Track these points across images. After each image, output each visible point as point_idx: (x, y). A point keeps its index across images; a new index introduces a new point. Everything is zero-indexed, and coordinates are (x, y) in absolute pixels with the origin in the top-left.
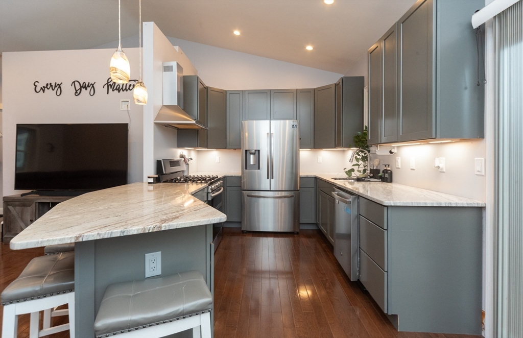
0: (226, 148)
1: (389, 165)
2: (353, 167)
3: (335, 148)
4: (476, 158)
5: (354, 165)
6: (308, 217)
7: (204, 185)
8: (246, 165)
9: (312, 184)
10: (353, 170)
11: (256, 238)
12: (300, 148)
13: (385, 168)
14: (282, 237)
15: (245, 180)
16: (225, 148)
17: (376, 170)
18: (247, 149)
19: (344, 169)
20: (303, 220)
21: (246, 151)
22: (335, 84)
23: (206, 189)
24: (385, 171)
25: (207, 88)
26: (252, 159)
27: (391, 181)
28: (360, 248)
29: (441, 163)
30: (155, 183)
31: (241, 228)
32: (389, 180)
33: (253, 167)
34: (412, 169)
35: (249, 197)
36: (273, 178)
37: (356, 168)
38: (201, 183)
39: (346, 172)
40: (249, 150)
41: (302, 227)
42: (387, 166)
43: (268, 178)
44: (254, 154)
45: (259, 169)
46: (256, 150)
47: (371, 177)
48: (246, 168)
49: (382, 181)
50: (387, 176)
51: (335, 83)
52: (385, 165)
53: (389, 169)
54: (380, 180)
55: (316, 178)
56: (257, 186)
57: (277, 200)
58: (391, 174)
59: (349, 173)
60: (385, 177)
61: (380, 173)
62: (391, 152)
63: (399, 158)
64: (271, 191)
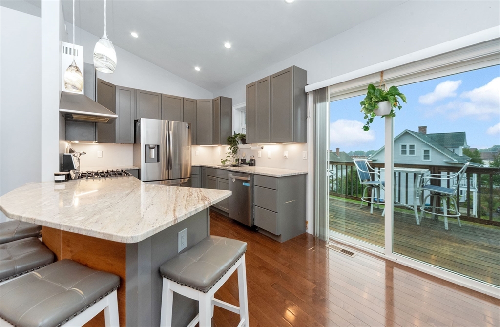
1: (254, 156)
2: (227, 158)
3: (213, 145)
4: (304, 152)
8: (146, 158)
9: (198, 171)
10: (226, 160)
16: (114, 142)
17: (243, 159)
18: (147, 144)
19: (220, 160)
21: (146, 146)
22: (213, 100)
24: (252, 160)
27: (255, 166)
28: (254, 205)
29: (286, 154)
30: (67, 181)
33: (153, 160)
34: (268, 158)
36: (171, 169)
37: (228, 158)
40: (149, 145)
42: (252, 157)
43: (167, 169)
44: (154, 148)
45: (159, 161)
46: (155, 145)
47: (241, 164)
48: (146, 162)
49: (249, 166)
50: (253, 162)
51: (213, 98)
53: (254, 158)
55: (201, 167)
58: (255, 161)
59: (223, 162)
60: (252, 163)
61: (248, 161)
62: (262, 148)
63: (260, 152)
64: (169, 179)
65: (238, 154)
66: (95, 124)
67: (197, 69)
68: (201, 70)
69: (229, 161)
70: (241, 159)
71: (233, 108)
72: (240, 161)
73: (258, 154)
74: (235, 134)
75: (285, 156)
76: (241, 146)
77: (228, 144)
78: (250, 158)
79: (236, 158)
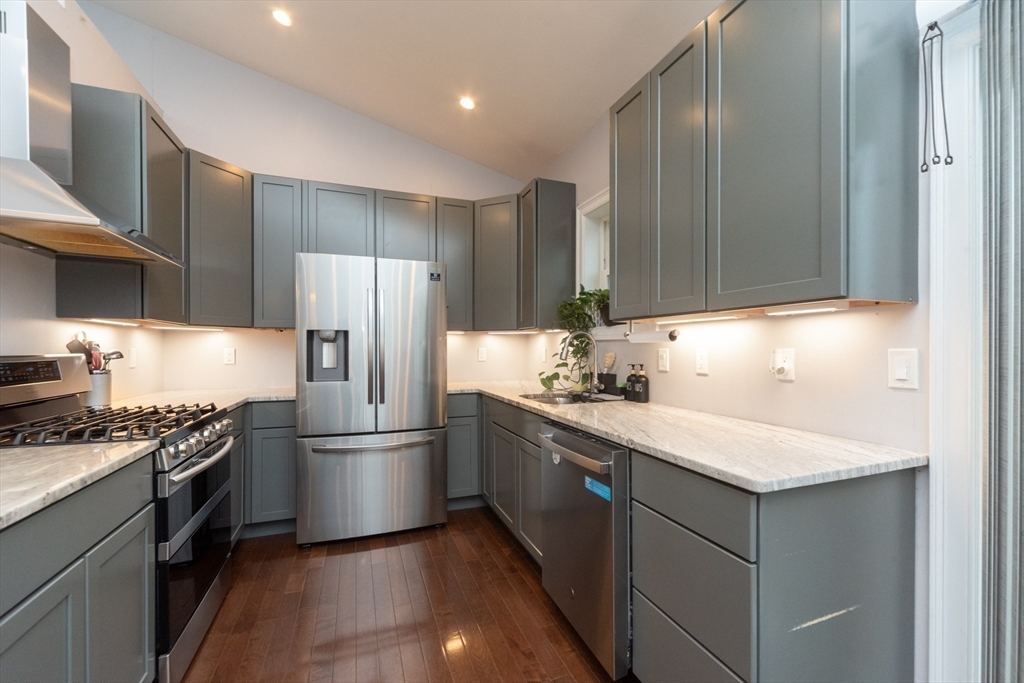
0: (252, 326)
1: (642, 366)
2: (557, 370)
3: (517, 329)
4: (890, 350)
5: (558, 366)
6: (464, 483)
7: (142, 446)
8: (311, 369)
9: (472, 408)
10: (556, 376)
11: (338, 557)
12: (449, 330)
13: (633, 372)
14: (407, 541)
15: (308, 406)
16: (251, 324)
17: (608, 374)
18: (314, 327)
19: (540, 374)
20: (453, 493)
21: (311, 334)
22: (518, 196)
23: (150, 457)
24: (634, 380)
25: (188, 153)
26: (328, 355)
27: (646, 400)
28: (632, 586)
29: (785, 359)
31: (294, 534)
32: (643, 397)
33: (329, 374)
34: (699, 375)
35: (317, 455)
36: (382, 401)
37: (562, 371)
38: (130, 438)
39: (542, 380)
40: (318, 331)
41: (453, 507)
42: (638, 367)
43: (370, 402)
44: (334, 340)
45: (346, 378)
46: (337, 332)
47: (600, 391)
48: (310, 378)
49: (626, 399)
50: (638, 388)
51: (518, 192)
52: (633, 366)
53: (642, 373)
54: (623, 397)
55: (480, 395)
56: (341, 424)
57: (390, 454)
58: (646, 384)
59: (548, 381)
60: (636, 391)
61: (621, 382)
62: (672, 337)
63: (667, 350)
64: (377, 432)
65: (591, 358)
66: (139, 269)
67: (467, 103)
68: (477, 104)
69: (567, 378)
70: (600, 376)
71: (578, 212)
72: (596, 381)
73: (658, 357)
74: (582, 293)
75: (781, 371)
76: (600, 333)
77: (562, 327)
78: (630, 372)
79: (586, 371)
